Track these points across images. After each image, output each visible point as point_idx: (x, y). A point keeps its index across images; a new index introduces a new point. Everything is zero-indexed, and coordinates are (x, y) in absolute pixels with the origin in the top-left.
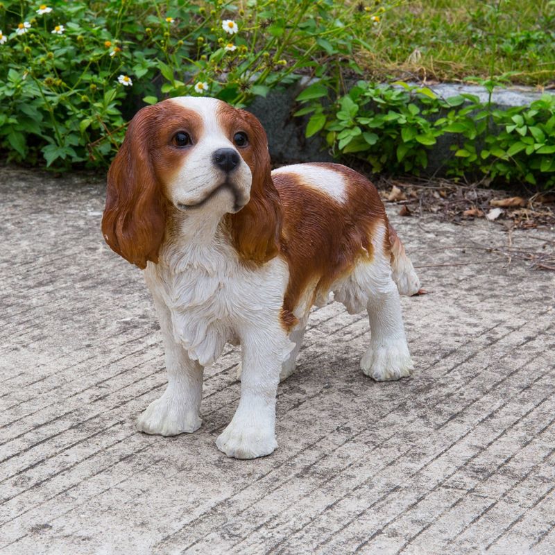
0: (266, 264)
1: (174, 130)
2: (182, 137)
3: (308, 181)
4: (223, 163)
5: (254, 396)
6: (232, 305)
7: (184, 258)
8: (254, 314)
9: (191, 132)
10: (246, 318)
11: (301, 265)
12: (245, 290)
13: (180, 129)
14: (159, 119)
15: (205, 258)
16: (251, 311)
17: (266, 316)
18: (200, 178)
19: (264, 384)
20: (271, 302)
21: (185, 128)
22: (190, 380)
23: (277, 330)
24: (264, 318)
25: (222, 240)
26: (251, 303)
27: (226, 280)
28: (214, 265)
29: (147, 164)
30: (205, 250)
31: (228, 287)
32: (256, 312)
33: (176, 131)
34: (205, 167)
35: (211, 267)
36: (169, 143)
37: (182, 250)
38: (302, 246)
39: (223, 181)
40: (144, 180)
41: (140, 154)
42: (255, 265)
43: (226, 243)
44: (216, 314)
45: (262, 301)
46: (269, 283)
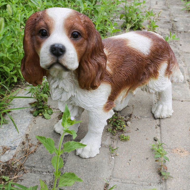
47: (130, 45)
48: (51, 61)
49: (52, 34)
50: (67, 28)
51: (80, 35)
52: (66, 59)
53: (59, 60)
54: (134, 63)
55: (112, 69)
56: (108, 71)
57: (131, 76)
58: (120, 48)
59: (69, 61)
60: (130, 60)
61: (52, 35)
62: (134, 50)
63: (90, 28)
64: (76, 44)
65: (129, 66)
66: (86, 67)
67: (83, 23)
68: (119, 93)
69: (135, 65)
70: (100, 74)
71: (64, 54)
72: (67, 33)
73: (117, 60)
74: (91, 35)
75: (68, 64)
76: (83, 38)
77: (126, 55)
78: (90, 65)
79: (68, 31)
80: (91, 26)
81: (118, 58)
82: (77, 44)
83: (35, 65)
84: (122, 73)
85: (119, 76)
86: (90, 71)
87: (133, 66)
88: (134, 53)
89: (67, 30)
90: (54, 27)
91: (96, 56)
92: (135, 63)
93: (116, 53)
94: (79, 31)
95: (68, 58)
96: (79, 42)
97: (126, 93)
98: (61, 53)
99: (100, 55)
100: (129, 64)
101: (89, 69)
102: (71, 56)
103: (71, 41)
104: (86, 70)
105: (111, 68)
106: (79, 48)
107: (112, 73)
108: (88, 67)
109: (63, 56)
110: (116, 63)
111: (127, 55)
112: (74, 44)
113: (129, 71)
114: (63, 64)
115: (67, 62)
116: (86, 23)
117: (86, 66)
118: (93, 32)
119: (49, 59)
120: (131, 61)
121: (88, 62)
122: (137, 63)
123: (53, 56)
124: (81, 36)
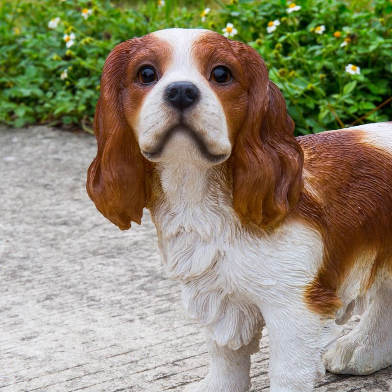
0: (278, 230)
1: (140, 63)
2: (149, 72)
3: (373, 139)
4: (175, 99)
5: (279, 387)
6: (237, 278)
7: (176, 218)
8: (264, 289)
9: (157, 66)
10: (257, 294)
11: (342, 235)
12: (249, 260)
13: (145, 63)
14: (131, 52)
15: (198, 220)
16: (260, 286)
17: (283, 293)
18: (150, 117)
19: (289, 374)
20: (286, 277)
21: (151, 61)
22: (228, 363)
23: (301, 311)
24: (281, 296)
25: (221, 200)
26: (258, 277)
27: (226, 247)
28: (208, 229)
29: (112, 104)
30: (198, 211)
31: (229, 256)
32: (268, 287)
33: (140, 65)
34: (156, 104)
35: (204, 231)
36: (135, 80)
37: (173, 210)
38: (344, 213)
39: (175, 121)
40: (109, 123)
41: (105, 94)
42: (262, 230)
43: (226, 203)
44: (224, 287)
45: (273, 274)
46: (283, 254)
47: (367, 141)
48: (167, 121)
49: (167, 71)
50: (200, 58)
51: (231, 76)
52: (200, 115)
53: (185, 116)
54: (383, 185)
55: (322, 192)
56: (310, 195)
57: (376, 216)
58: (342, 147)
59: (208, 120)
60: (370, 175)
61: (167, 74)
62: (379, 151)
63: (253, 66)
64: (223, 93)
65: (367, 190)
66: (251, 157)
67: (237, 52)
68: (347, 263)
69: (386, 189)
70: (287, 184)
71: (196, 103)
72: (202, 69)
73: (332, 171)
74: (257, 82)
75: (205, 127)
76: (238, 83)
77: (356, 162)
78: (258, 151)
79: (203, 64)
80: (256, 61)
81: (337, 167)
82: (225, 96)
83: (126, 161)
84: (349, 204)
85: (342, 213)
86: (260, 164)
87: (380, 192)
88: (379, 159)
89: (201, 63)
90: (172, 58)
91: (274, 139)
92: (385, 184)
93: (330, 156)
94: (229, 65)
95: (206, 112)
96: (229, 90)
97: (368, 272)
98: (189, 100)
99: (285, 139)
100: (367, 185)
101: (256, 162)
102: (211, 109)
103: (212, 87)
104: (249, 165)
105: (317, 189)
106: (230, 104)
107: (323, 202)
108: (254, 158)
109: (193, 108)
110: (332, 178)
111: (360, 163)
112: (219, 95)
113: (369, 202)
114: (196, 126)
115: (204, 122)
116: (244, 55)
117: (249, 155)
118: (261, 73)
119: (164, 116)
120: (373, 178)
121: (255, 146)
122: (390, 184)
123: (171, 109)
124: (234, 79)
